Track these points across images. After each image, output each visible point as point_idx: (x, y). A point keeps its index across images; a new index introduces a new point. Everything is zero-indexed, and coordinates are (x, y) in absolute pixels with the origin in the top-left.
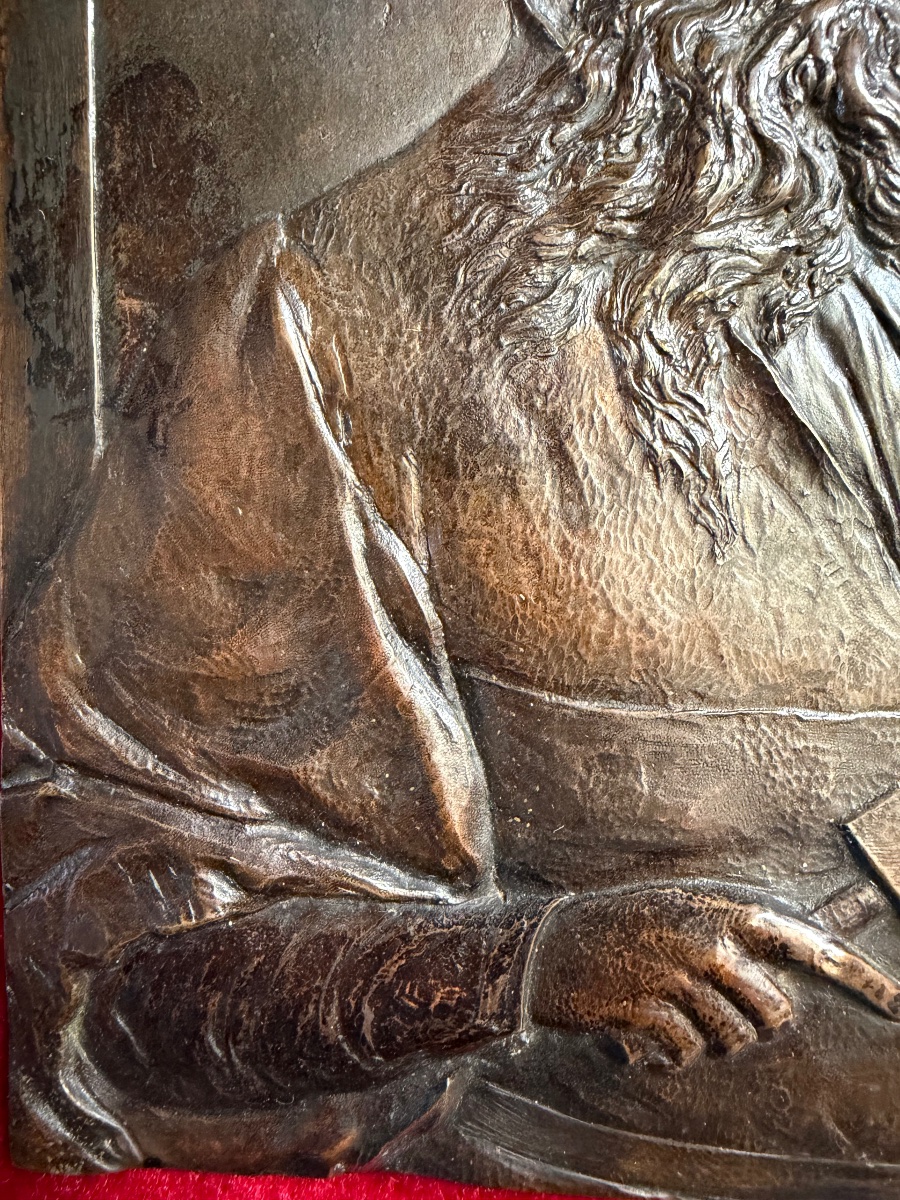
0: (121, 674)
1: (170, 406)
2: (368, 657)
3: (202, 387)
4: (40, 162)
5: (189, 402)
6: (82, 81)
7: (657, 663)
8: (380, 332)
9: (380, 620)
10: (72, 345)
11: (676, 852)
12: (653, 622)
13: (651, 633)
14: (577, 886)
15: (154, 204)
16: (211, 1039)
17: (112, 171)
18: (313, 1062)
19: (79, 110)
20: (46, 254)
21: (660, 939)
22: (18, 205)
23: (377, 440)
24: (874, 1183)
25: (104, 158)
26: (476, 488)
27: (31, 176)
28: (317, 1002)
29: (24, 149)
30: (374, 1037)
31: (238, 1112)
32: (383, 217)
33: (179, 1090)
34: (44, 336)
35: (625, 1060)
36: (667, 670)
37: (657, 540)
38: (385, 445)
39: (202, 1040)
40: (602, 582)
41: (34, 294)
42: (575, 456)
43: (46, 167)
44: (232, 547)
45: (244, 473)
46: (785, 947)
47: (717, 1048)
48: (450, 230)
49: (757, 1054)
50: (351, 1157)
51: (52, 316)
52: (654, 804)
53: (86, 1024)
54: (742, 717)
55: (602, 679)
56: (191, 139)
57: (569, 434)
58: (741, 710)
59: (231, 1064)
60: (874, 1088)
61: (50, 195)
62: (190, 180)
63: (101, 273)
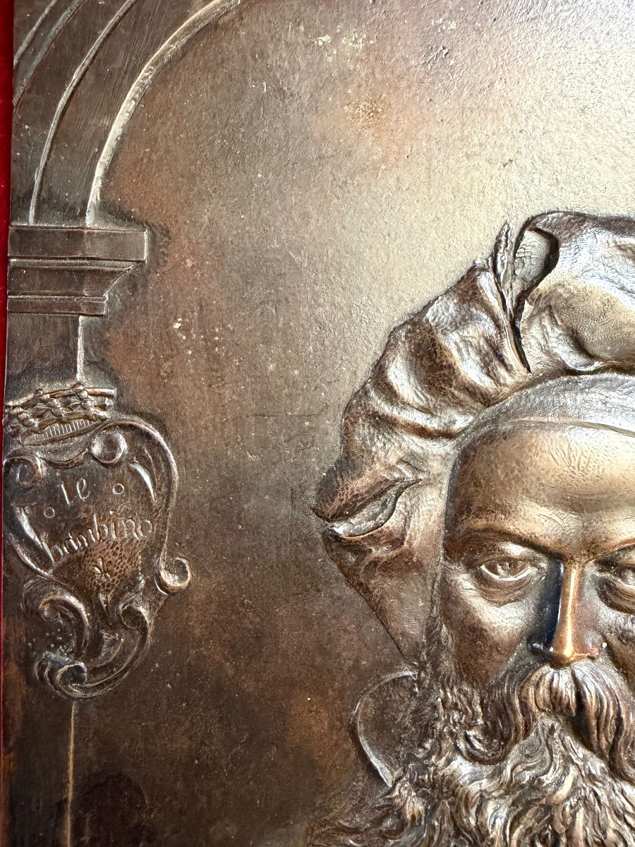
4: (33, 836)
6: (64, 786)
17: (83, 842)
19: (62, 805)
29: (23, 826)
56: (138, 825)
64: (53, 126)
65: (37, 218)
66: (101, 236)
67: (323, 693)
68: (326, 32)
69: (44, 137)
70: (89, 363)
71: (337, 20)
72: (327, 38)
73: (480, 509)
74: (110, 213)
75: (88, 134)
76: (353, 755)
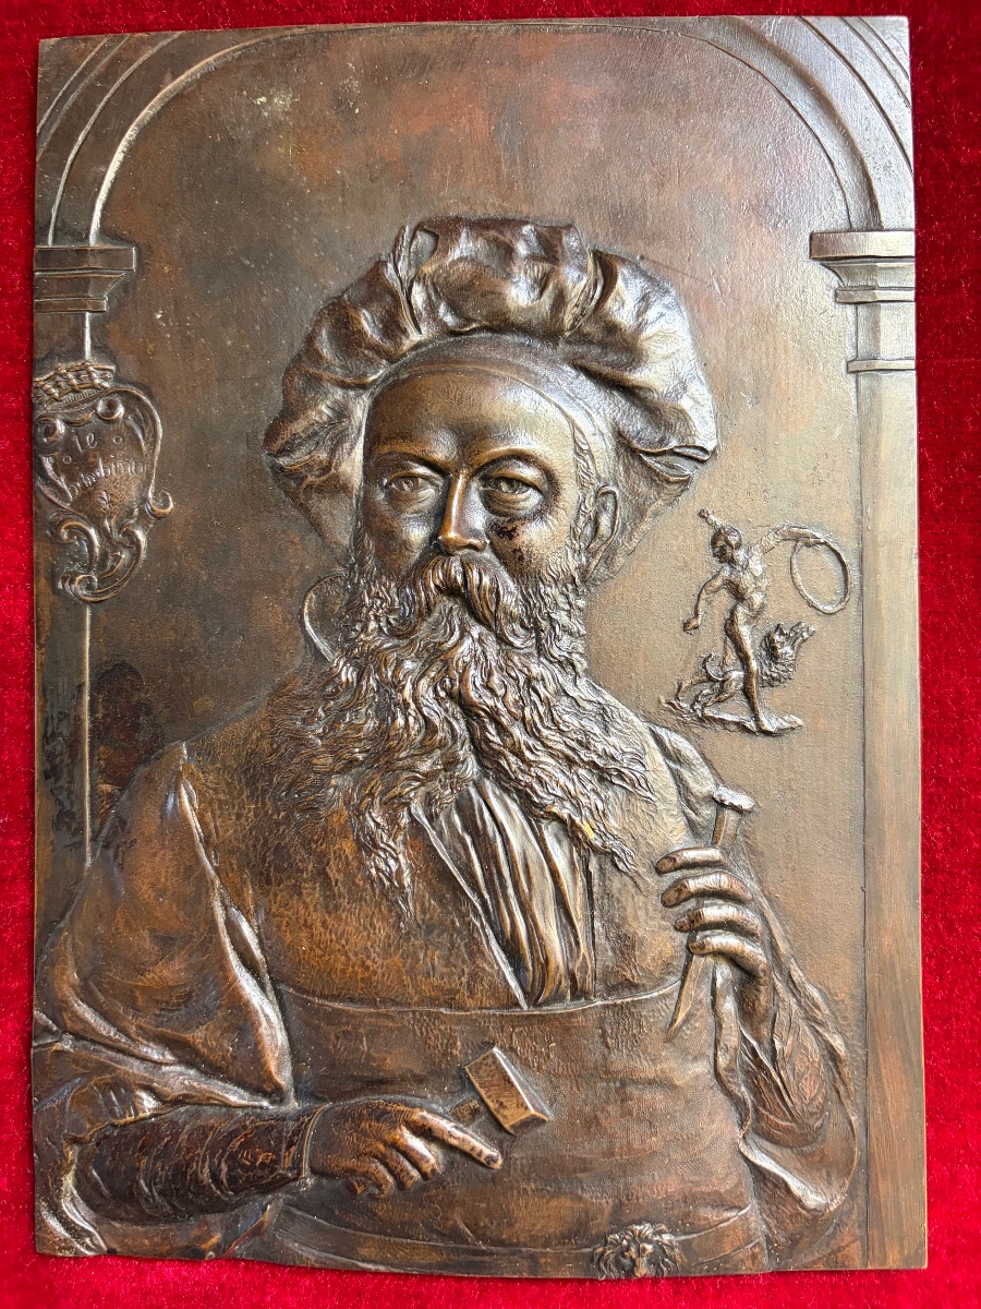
0: (98, 984)
1: (125, 842)
2: (226, 978)
3: (143, 833)
4: (60, 713)
5: (135, 841)
6: (81, 672)
7: (371, 983)
8: (233, 807)
9: (233, 959)
10: (74, 810)
11: (382, 1082)
12: (369, 962)
13: (367, 968)
14: (333, 1099)
15: (119, 736)
16: (142, 1182)
17: (97, 718)
18: (196, 1195)
19: (80, 687)
20: (62, 761)
21: (370, 1126)
22: (49, 734)
23: (231, 865)
24: (487, 1258)
25: (93, 710)
26: (281, 891)
27: (56, 720)
28: (198, 1162)
29: (52, 706)
30: (228, 1181)
31: (157, 1224)
32: (237, 746)
33: (127, 1212)
34: (61, 803)
35: (356, 1191)
36: (376, 987)
37: (372, 919)
38: (235, 867)
39: (137, 1182)
40: (343, 942)
41: (56, 781)
42: (331, 875)
43: (63, 716)
44: (157, 918)
45: (163, 880)
46: (430, 1129)
47: (400, 1185)
48: (271, 754)
49: (424, 1189)
50: (216, 1248)
51: (65, 793)
52: (369, 1057)
53: (76, 1175)
54: (414, 1012)
55: (344, 992)
56: (138, 702)
57: (328, 864)
58: (414, 1008)
59: (153, 1197)
60: (483, 1205)
61: (65, 730)
62: (138, 724)
63: (91, 769)
64: (65, 175)
65: (54, 241)
66: (101, 252)
67: (277, 592)
68: (263, 95)
69: (59, 182)
70: (94, 347)
71: (271, 86)
72: (263, 99)
73: (386, 438)
74: (108, 236)
75: (90, 178)
76: (302, 641)
